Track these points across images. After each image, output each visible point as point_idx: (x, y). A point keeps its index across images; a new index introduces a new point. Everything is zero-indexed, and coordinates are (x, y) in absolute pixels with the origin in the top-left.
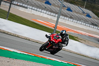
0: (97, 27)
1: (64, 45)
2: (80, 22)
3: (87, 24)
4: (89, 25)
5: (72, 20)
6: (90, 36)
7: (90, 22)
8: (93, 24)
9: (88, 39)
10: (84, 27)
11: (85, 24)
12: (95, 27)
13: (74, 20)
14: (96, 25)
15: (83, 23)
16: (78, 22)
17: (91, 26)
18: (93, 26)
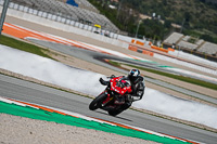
0: (90, 28)
1: (135, 98)
2: (54, 17)
3: (68, 21)
4: (73, 22)
5: (36, 12)
6: (76, 46)
7: (75, 17)
8: (81, 20)
9: (72, 53)
10: (64, 28)
11: (64, 20)
12: (86, 26)
13: (40, 13)
14: (89, 23)
15: (59, 18)
16: (50, 15)
17: (77, 24)
18: (81, 25)
